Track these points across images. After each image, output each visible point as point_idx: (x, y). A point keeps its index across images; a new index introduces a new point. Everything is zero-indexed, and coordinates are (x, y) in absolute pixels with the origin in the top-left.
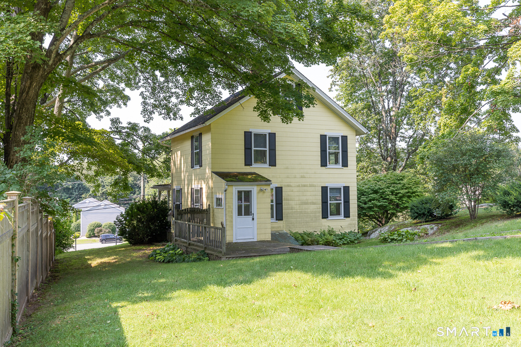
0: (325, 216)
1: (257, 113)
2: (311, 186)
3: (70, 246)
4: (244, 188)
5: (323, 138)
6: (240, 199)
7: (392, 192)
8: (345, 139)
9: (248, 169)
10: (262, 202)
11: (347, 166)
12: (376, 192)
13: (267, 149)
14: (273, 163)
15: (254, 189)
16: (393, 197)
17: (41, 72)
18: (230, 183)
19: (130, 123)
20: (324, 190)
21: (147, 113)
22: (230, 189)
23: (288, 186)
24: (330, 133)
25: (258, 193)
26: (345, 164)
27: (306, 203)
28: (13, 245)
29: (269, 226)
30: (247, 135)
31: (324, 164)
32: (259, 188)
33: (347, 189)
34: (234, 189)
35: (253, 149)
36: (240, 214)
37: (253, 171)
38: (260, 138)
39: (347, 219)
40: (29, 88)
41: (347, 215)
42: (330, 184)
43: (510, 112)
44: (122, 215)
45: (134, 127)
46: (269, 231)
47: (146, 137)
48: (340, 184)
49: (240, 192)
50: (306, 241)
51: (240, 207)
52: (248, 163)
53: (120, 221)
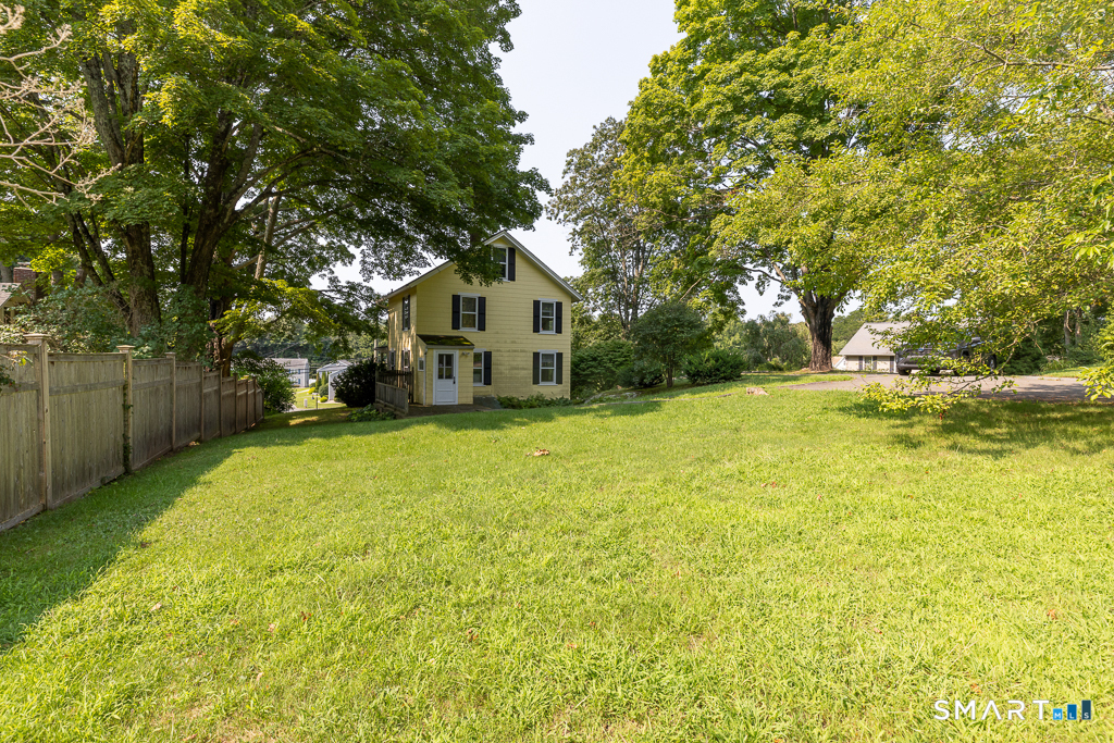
0: (536, 382)
1: (459, 276)
2: (522, 351)
3: (290, 407)
4: (446, 351)
5: (536, 303)
6: (441, 362)
7: (611, 360)
8: (559, 305)
9: (455, 333)
10: (464, 366)
11: (560, 332)
12: (594, 359)
13: (477, 313)
14: (482, 328)
15: (456, 353)
16: (610, 365)
17: (215, 230)
18: (430, 346)
19: (348, 282)
20: (536, 355)
21: (367, 272)
22: (430, 352)
23: (498, 351)
24: (543, 300)
25: (460, 357)
26: (559, 331)
27: (518, 369)
28: (125, 394)
29: (472, 390)
30: (456, 299)
31: (536, 330)
32: (461, 352)
33: (560, 356)
34: (435, 353)
35: (461, 312)
36: (440, 377)
37: (460, 335)
38: (470, 301)
39: (560, 386)
40: (202, 246)
41: (559, 381)
42: (542, 351)
43: (737, 284)
44: (339, 377)
45: (353, 287)
46: (472, 395)
47: (370, 297)
48: (553, 350)
49: (441, 356)
50: (511, 404)
51: (440, 370)
52: (456, 326)
53: (337, 383)
